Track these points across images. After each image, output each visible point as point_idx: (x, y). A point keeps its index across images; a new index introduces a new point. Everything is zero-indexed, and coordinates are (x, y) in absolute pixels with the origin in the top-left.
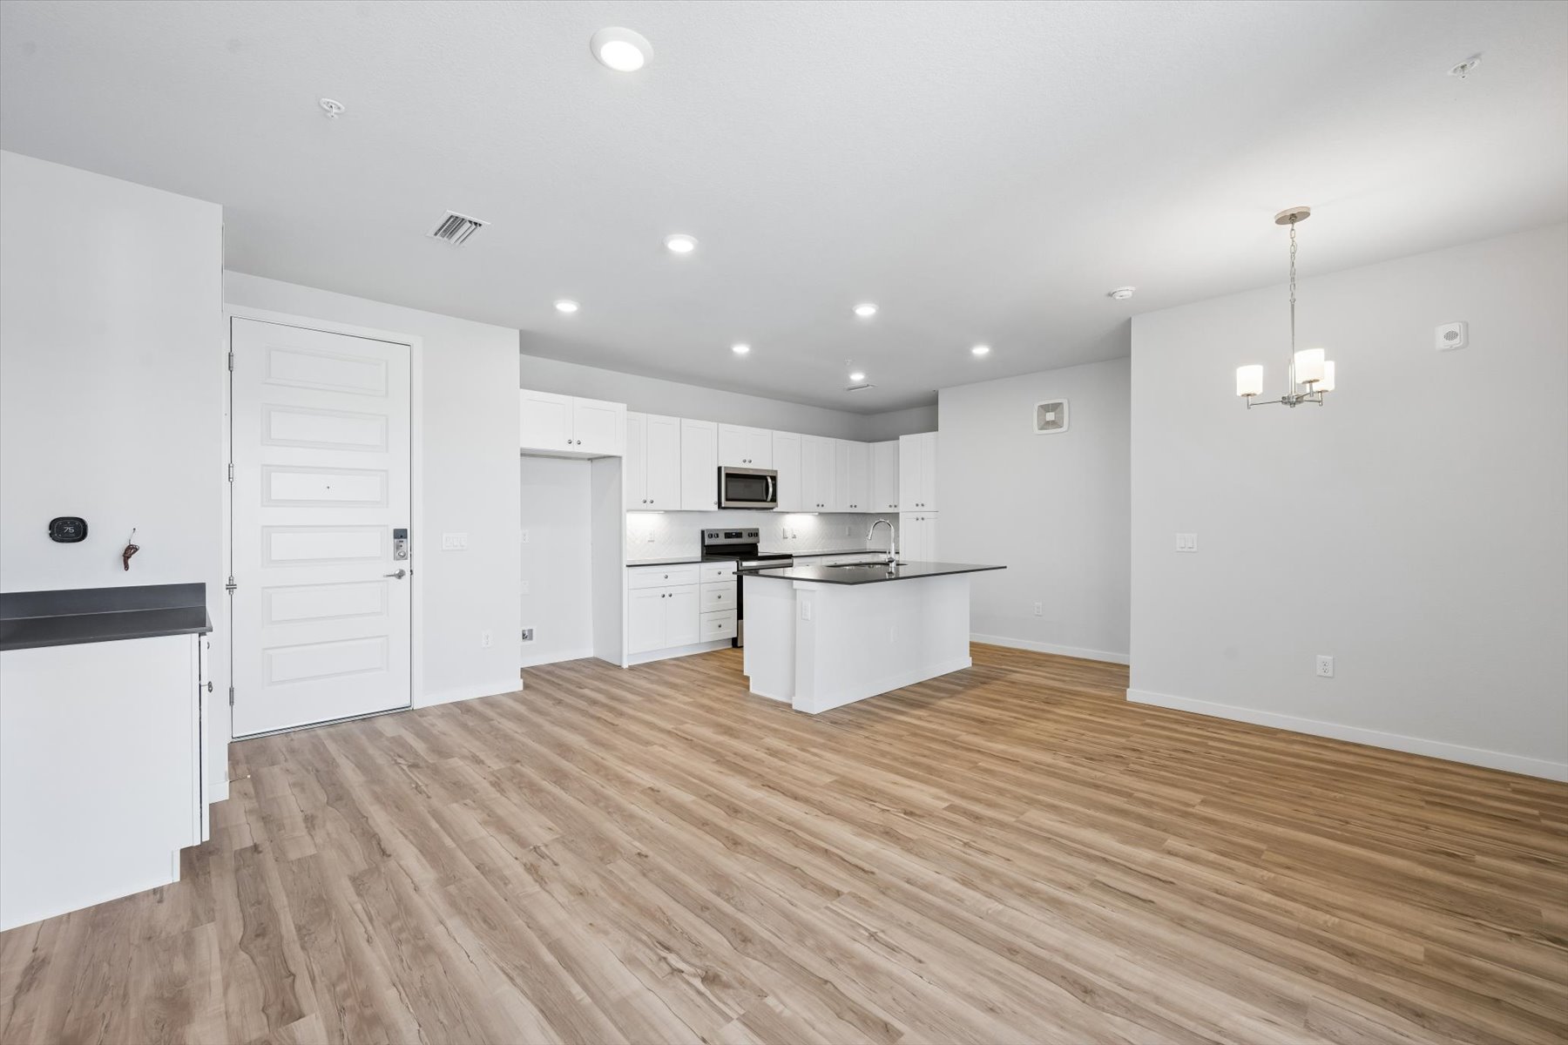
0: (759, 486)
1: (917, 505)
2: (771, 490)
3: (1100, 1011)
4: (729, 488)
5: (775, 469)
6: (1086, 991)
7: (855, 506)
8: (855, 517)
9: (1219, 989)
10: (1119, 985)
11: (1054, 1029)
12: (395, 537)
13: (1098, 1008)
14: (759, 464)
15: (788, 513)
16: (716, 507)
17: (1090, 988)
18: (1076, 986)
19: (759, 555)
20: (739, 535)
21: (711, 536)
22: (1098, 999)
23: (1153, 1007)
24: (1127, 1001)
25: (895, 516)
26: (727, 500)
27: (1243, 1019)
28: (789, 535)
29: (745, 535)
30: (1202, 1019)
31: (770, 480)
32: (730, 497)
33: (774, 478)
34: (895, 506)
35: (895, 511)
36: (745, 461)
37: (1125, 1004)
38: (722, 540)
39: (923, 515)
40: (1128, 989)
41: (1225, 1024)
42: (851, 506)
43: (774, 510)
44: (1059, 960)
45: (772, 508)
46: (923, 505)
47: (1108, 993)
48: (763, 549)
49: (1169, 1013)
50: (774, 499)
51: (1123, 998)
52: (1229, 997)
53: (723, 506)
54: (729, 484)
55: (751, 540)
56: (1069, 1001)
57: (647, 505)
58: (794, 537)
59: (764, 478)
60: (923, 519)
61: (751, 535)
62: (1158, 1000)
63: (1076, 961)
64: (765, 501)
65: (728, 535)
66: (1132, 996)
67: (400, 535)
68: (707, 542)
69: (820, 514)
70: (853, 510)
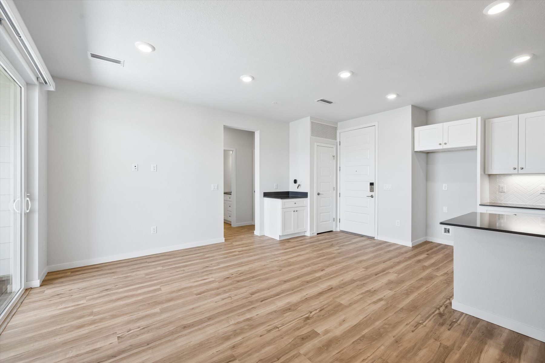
3: (177, 326)
6: (185, 327)
9: (160, 360)
10: (181, 335)
11: (180, 316)
12: (370, 185)
13: (178, 327)
17: (185, 328)
18: (188, 326)
22: (181, 328)
23: (169, 338)
24: (175, 334)
27: (147, 357)
30: (156, 347)
37: (175, 333)
40: (179, 336)
41: (150, 351)
44: (200, 327)
47: (180, 331)
49: (164, 340)
51: (177, 333)
52: (156, 360)
56: (185, 322)
62: (170, 341)
63: (196, 330)
66: (176, 336)
67: (372, 184)
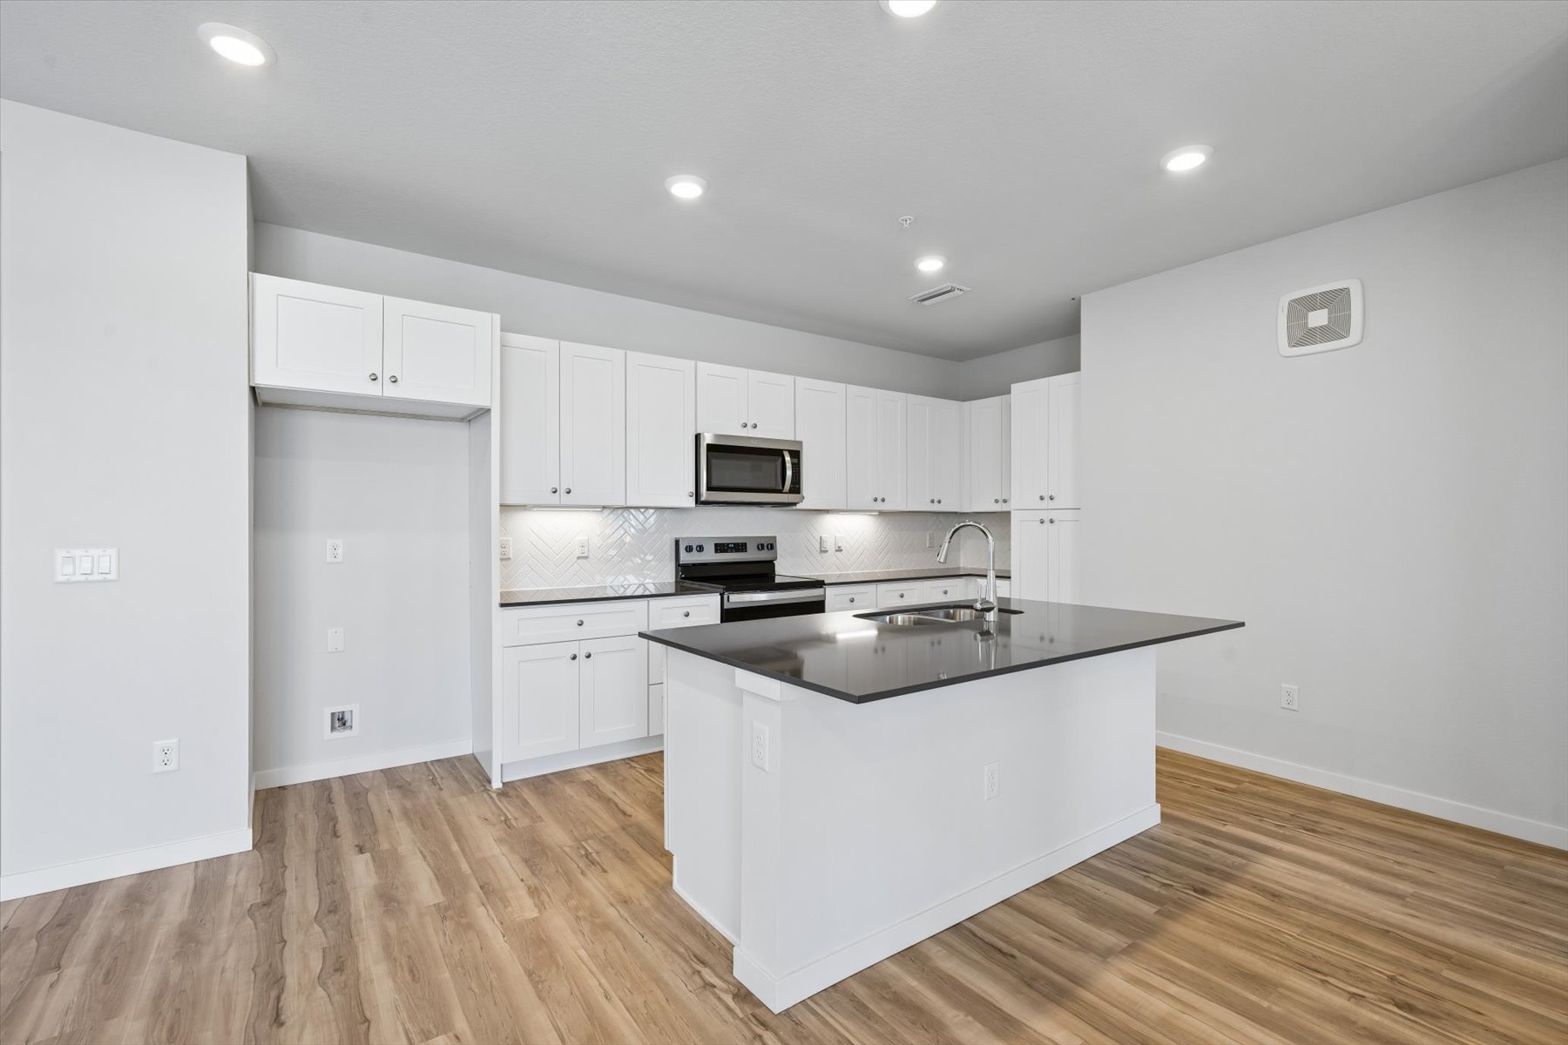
0: (770, 466)
1: (1042, 498)
2: (789, 473)
4: (714, 470)
5: (798, 439)
7: (939, 502)
8: (941, 518)
14: (770, 430)
15: (827, 511)
16: (691, 503)
19: (778, 580)
20: (740, 547)
21: (689, 549)
25: (1005, 516)
26: (709, 489)
28: (830, 546)
29: (751, 547)
31: (788, 458)
32: (714, 484)
33: (796, 455)
34: (1005, 501)
35: (1005, 508)
36: (745, 426)
38: (710, 556)
39: (1053, 515)
42: (933, 501)
43: (798, 506)
45: (795, 504)
46: (1051, 498)
48: (785, 569)
50: (796, 488)
53: (703, 499)
54: (713, 461)
55: (763, 555)
57: (561, 499)
58: (839, 550)
59: (779, 453)
60: (1052, 521)
61: (761, 547)
64: (780, 491)
65: (720, 548)
68: (686, 558)
69: (882, 513)
70: (936, 508)
